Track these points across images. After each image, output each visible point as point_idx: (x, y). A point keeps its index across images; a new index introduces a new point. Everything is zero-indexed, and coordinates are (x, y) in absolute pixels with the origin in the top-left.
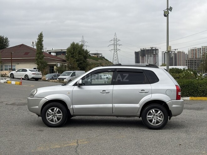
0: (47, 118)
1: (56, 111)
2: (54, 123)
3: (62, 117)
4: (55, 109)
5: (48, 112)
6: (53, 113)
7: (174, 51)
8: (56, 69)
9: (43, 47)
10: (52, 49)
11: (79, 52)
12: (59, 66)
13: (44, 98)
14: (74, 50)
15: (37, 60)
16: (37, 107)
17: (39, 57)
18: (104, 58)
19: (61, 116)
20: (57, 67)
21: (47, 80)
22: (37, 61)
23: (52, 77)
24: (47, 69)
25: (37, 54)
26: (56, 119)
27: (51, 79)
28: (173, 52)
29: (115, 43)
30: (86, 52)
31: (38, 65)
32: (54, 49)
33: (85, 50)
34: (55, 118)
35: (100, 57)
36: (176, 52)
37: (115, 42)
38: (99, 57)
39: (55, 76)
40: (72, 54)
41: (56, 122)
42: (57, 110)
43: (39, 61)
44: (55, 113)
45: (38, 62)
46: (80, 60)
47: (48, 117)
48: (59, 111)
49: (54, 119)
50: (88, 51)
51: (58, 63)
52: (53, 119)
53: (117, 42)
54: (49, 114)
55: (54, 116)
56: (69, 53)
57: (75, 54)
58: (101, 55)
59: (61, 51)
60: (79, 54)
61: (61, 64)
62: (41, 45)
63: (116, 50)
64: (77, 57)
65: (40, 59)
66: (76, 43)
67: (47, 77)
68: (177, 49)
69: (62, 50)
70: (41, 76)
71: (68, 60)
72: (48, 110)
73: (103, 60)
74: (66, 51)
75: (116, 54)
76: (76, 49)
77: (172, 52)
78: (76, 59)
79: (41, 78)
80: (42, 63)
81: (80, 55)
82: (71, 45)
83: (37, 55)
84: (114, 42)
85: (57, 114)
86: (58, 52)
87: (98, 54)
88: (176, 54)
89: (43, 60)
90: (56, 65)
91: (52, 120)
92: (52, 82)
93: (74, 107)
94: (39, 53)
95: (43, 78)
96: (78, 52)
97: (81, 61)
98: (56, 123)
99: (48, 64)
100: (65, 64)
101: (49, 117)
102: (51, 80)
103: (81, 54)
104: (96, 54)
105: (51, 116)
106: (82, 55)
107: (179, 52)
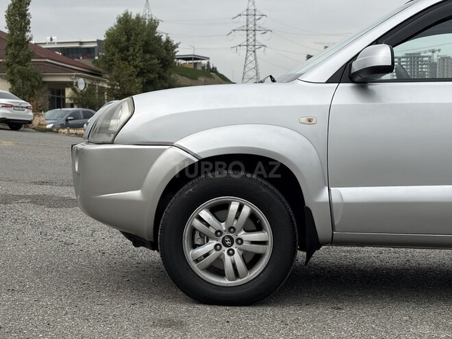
0: (191, 254)
1: (237, 218)
2: (225, 282)
3: (267, 250)
4: (234, 206)
5: (197, 223)
6: (223, 226)
7: (430, 57)
8: (70, 98)
9: (28, 23)
10: (51, 39)
11: (147, 44)
12: (81, 87)
13: (171, 145)
14: (128, 40)
15: (8, 65)
16: (136, 194)
17: (15, 56)
18: (214, 70)
19: (264, 243)
20: (74, 90)
21: (50, 130)
22: (9, 70)
23: (67, 120)
24: (44, 98)
25: (10, 45)
26: (237, 258)
27: (63, 127)
28: (427, 59)
29: (251, 26)
30: (169, 47)
31: (12, 82)
32: (55, 39)
33: (164, 39)
34: (231, 253)
35: (203, 68)
36: (435, 58)
37: (250, 20)
38: (199, 68)
39: (75, 116)
40: (121, 51)
41: (237, 275)
42: (246, 210)
43: (15, 70)
44: (231, 229)
45: (12, 73)
46: (148, 71)
47: (194, 246)
48: (252, 216)
49: (228, 259)
50: (175, 43)
51: (80, 76)
52: (220, 260)
53: (257, 22)
54: (202, 235)
55: (228, 241)
56: (112, 49)
57: (131, 49)
58: (204, 62)
59: (77, 45)
60: (146, 52)
61: (88, 82)
62: (24, 16)
63: (252, 47)
64: (138, 62)
65: (19, 63)
66: (134, 17)
67: (50, 118)
68: (439, 50)
69: (81, 43)
70: (31, 113)
71: (109, 70)
72: (194, 214)
73: (211, 77)
74: (95, 45)
75: (251, 58)
76: (137, 35)
77: (424, 59)
78: (136, 67)
79: (30, 122)
80: (25, 77)
81: (148, 56)
82: (120, 21)
83: (10, 51)
84: (248, 20)
85: (242, 234)
86: (68, 49)
87: (195, 59)
88: (436, 64)
89: (30, 67)
90: (70, 84)
91: (217, 268)
92: (69, 134)
93: (335, 199)
94: (17, 44)
95: (36, 123)
96: (143, 46)
97: (150, 75)
98: (239, 282)
99: (45, 82)
100: (99, 81)
101: (201, 251)
102: (66, 130)
103: (151, 52)
104: (190, 59)
105: (209, 246)
106: (153, 56)
107: (443, 59)
